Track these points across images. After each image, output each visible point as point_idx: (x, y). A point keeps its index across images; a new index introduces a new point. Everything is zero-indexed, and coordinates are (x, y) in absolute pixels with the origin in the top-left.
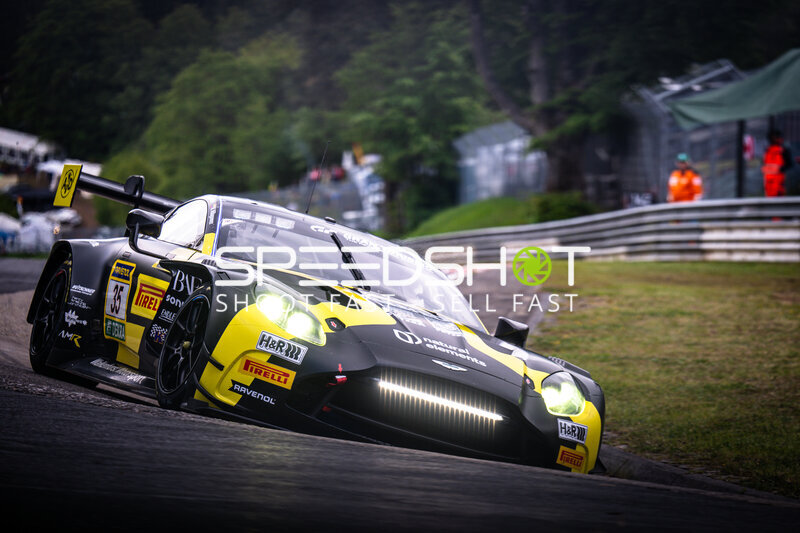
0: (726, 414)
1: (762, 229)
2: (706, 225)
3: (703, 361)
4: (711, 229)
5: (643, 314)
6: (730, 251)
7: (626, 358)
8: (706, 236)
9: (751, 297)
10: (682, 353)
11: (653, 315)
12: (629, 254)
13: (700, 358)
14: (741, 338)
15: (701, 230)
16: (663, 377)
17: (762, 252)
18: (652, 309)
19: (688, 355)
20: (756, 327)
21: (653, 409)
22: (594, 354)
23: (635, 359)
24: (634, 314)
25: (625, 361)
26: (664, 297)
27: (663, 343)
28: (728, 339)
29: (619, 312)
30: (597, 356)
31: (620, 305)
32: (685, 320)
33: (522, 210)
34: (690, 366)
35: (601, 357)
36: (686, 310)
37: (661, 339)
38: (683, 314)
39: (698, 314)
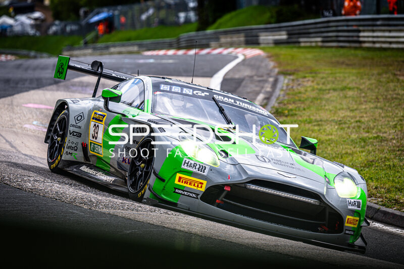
0: (371, 158)
1: (390, 31)
2: (361, 28)
3: (359, 121)
4: (364, 31)
5: (329, 90)
6: (374, 42)
7: (321, 121)
8: (362, 34)
9: (384, 76)
10: (348, 116)
11: (335, 90)
12: (323, 42)
13: (358, 119)
14: (379, 104)
15: (359, 31)
16: (340, 133)
17: (390, 43)
18: (334, 86)
19: (352, 118)
20: (386, 96)
21: (334, 155)
22: (305, 118)
23: (325, 121)
24: (326, 90)
25: (320, 123)
26: (340, 77)
27: (339, 110)
28: (372, 106)
29: (317, 89)
30: (306, 121)
31: (318, 84)
32: (350, 93)
33: (268, 15)
34: (353, 125)
35: (308, 120)
36: (350, 85)
37: (339, 106)
38: (350, 89)
39: (358, 88)
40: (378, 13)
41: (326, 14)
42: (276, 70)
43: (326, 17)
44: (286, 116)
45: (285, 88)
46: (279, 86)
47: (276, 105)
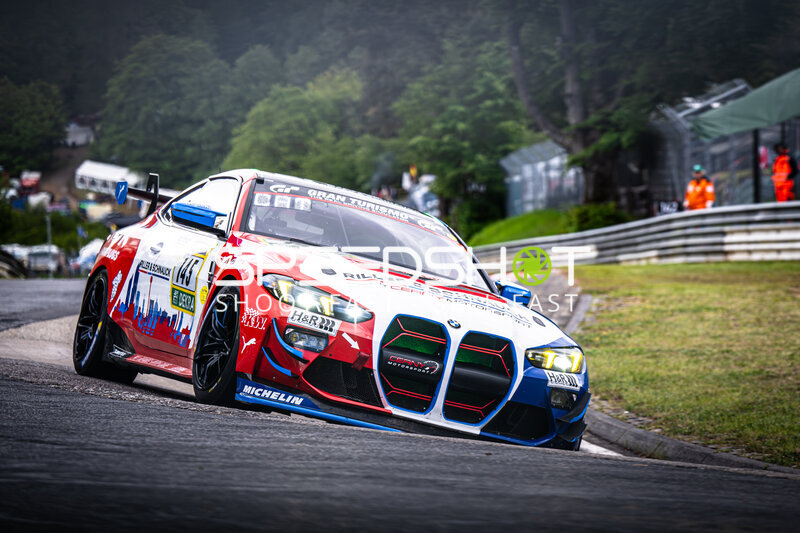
0: (749, 399)
1: (778, 230)
2: (727, 229)
3: (728, 352)
4: (732, 232)
5: (673, 311)
6: (750, 252)
7: (658, 350)
8: (727, 239)
9: (770, 293)
10: (708, 345)
11: (681, 311)
12: (660, 257)
13: (725, 348)
14: (761, 330)
15: (723, 234)
16: (692, 367)
17: (779, 251)
18: (680, 306)
19: (714, 347)
20: (774, 319)
21: (684, 395)
22: (630, 348)
23: (666, 352)
24: (665, 311)
25: (658, 353)
26: (691, 295)
27: (692, 336)
28: (749, 330)
29: (652, 310)
30: (633, 350)
31: (652, 303)
32: (710, 315)
33: (563, 220)
34: (716, 356)
35: (637, 351)
36: (711, 306)
37: (690, 332)
38: (708, 309)
39: (723, 309)
40: (757, 200)
41: (665, 207)
42: (579, 289)
43: (666, 213)
44: (597, 346)
45: (594, 309)
46: (582, 307)
47: (579, 331)
